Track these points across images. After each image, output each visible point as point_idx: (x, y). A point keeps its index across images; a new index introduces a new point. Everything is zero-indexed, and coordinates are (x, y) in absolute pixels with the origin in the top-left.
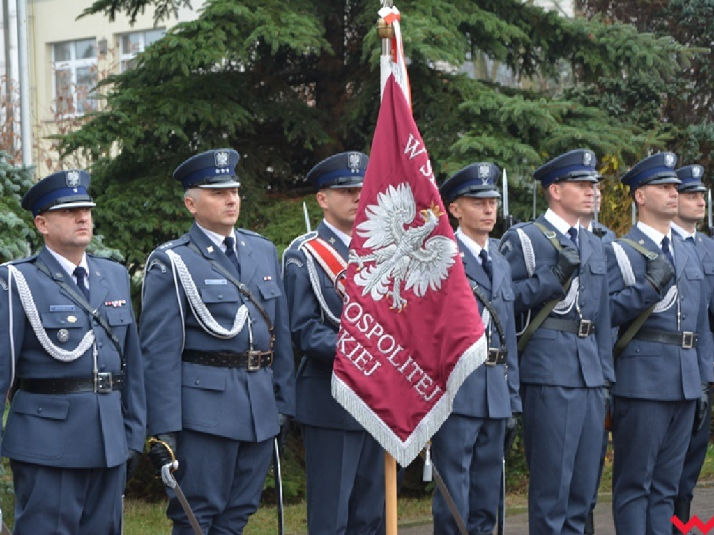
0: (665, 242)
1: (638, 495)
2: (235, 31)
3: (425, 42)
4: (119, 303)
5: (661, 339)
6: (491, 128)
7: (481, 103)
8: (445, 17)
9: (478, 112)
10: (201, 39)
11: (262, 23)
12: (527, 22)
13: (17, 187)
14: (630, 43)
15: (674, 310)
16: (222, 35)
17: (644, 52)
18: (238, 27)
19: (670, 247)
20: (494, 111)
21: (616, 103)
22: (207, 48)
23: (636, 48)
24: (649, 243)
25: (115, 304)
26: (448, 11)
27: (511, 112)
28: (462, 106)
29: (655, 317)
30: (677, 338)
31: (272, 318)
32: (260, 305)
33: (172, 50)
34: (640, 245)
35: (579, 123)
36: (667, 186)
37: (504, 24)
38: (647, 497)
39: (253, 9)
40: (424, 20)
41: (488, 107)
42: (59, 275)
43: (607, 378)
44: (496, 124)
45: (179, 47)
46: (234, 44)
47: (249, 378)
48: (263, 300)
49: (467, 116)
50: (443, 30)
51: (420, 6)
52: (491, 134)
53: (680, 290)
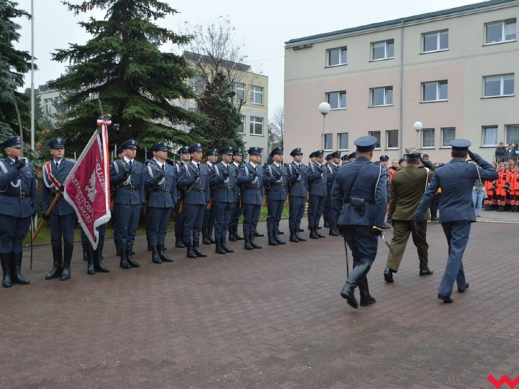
0: (163, 166)
1: (154, 232)
3: (136, 113)
5: (161, 192)
7: (152, 130)
8: (145, 108)
10: (80, 111)
15: (163, 184)
19: (165, 168)
20: (155, 131)
24: (158, 166)
26: (146, 106)
28: (148, 130)
29: (159, 186)
30: (164, 191)
31: (30, 183)
34: (155, 167)
36: (164, 151)
37: (163, 110)
38: (157, 233)
40: (138, 108)
43: (141, 201)
44: (156, 135)
46: (90, 112)
47: (21, 200)
49: (149, 133)
50: (142, 110)
51: (139, 104)
52: (154, 137)
53: (166, 179)
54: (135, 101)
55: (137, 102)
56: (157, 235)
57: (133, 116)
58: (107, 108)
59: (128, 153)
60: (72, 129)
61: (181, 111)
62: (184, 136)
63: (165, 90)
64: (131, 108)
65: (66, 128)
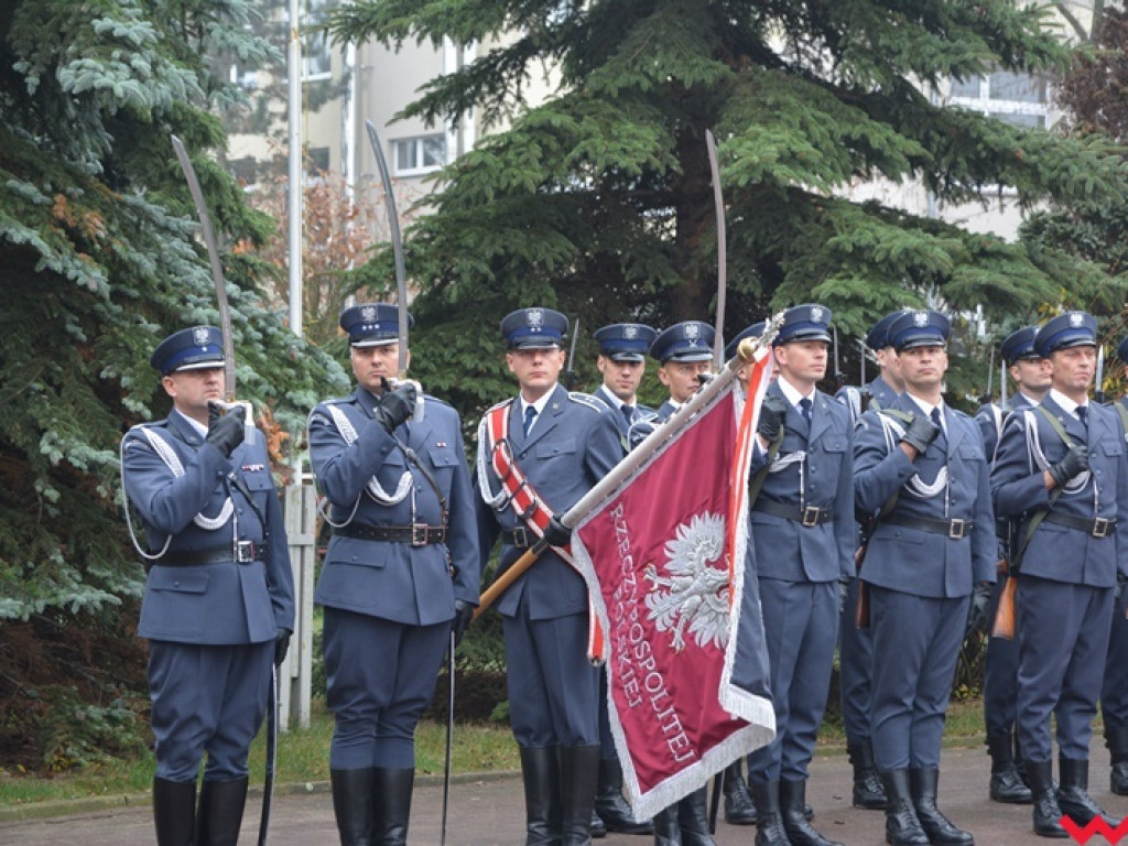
2: (554, 146)
3: (781, 160)
4: (257, 467)
6: (865, 269)
7: (855, 238)
8: (817, 130)
9: (850, 248)
10: (511, 155)
11: (589, 135)
12: (942, 134)
13: (259, 335)
14: (1067, 162)
15: (941, 496)
16: (537, 151)
17: (1085, 174)
18: (561, 141)
20: (870, 248)
21: (1091, 234)
22: (518, 167)
23: (1074, 169)
25: (253, 467)
26: (823, 122)
27: (888, 251)
28: (833, 240)
30: (943, 527)
32: (429, 474)
33: (475, 168)
35: (993, 263)
37: (898, 138)
38: (909, 713)
39: (578, 118)
40: (786, 135)
41: (863, 243)
42: (193, 439)
44: (872, 264)
45: (483, 165)
46: (552, 161)
47: (413, 554)
48: (434, 468)
49: (838, 254)
50: (808, 146)
51: (785, 116)
52: (864, 277)
53: (950, 474)
54: (770, 101)
55: (777, 106)
56: (907, 721)
57: (767, 174)
58: (633, 136)
59: (795, 364)
60: (470, 241)
61: (991, 137)
62: (1007, 267)
63: (912, 37)
64: (755, 137)
65: (439, 239)
